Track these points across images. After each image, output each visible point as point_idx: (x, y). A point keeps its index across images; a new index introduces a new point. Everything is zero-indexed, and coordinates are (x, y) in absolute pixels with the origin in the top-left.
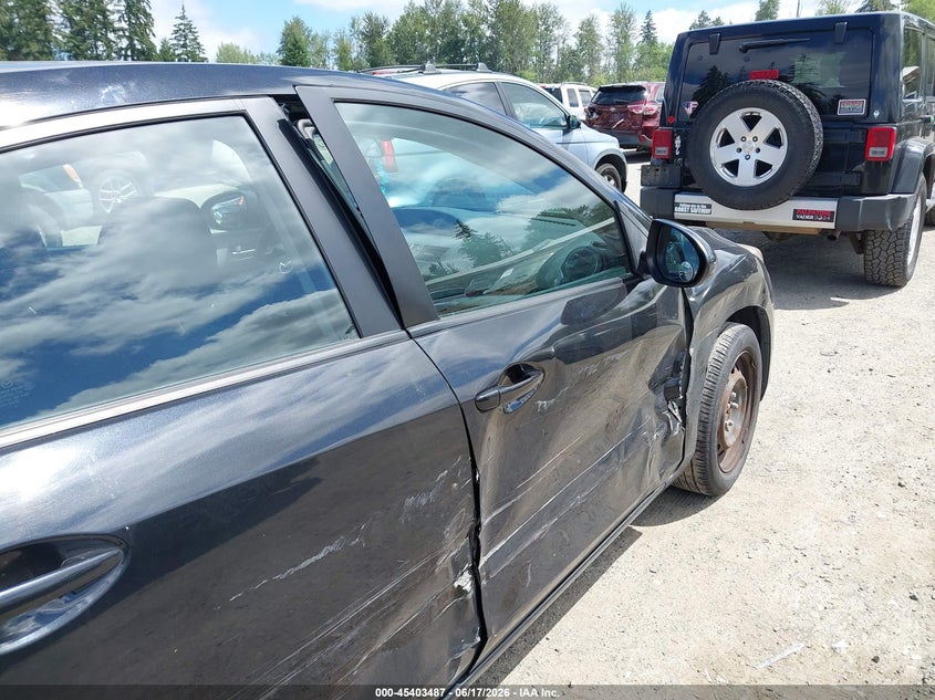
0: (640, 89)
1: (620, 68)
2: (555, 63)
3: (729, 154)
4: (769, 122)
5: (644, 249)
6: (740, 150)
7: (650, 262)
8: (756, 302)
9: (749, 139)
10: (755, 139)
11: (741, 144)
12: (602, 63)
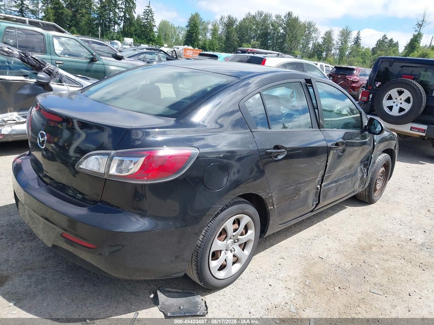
0: (353, 69)
1: (340, 55)
2: (310, 49)
3: (390, 103)
4: (407, 94)
5: (366, 125)
6: (394, 102)
7: (367, 127)
8: (393, 148)
9: (399, 99)
10: (401, 99)
11: (395, 100)
12: (333, 52)
